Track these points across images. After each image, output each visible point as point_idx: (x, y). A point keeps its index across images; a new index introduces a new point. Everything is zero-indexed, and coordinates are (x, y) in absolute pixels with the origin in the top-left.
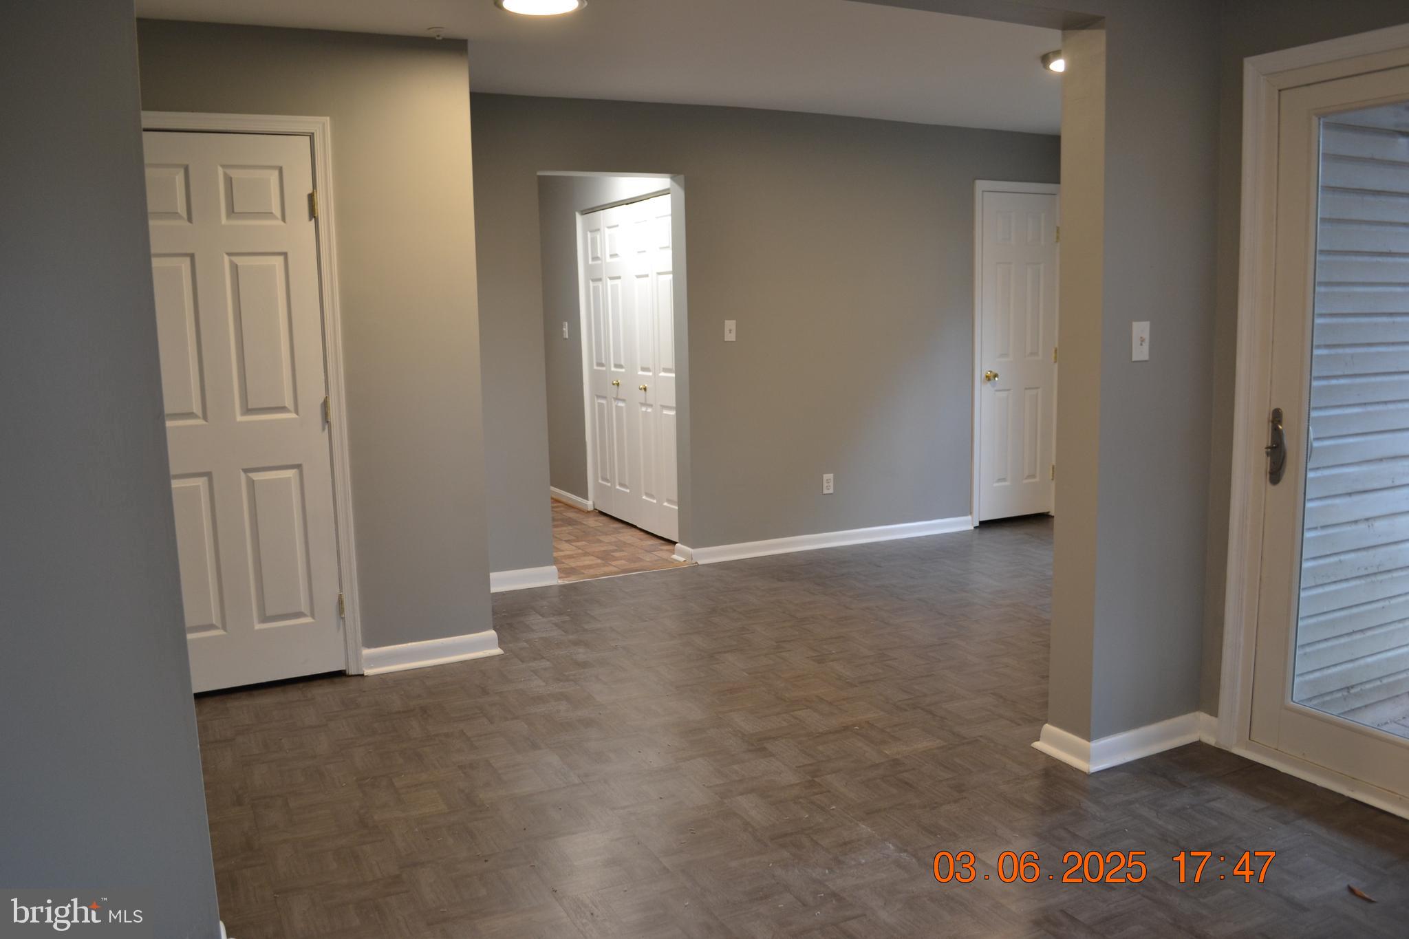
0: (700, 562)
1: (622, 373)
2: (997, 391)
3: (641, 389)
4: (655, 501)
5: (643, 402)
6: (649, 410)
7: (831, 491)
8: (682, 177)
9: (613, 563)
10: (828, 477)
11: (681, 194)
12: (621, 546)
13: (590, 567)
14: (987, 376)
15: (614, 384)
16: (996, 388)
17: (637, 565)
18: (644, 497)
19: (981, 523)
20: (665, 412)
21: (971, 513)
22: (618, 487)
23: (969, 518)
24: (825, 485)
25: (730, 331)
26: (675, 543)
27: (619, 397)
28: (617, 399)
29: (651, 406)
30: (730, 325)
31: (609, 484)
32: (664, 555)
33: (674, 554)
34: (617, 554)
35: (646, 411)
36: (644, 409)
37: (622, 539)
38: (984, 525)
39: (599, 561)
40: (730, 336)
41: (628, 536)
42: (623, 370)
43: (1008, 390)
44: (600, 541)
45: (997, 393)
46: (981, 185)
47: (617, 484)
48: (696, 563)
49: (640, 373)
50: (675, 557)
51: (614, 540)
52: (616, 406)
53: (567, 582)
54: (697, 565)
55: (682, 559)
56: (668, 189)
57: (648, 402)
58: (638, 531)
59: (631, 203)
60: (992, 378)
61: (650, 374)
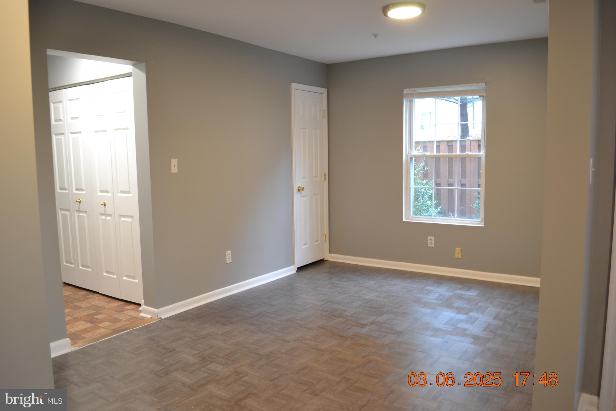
0: (163, 317)
1: (84, 194)
2: (302, 197)
3: (102, 205)
4: (115, 277)
5: (103, 213)
6: (108, 218)
7: (230, 261)
8: (143, 65)
9: (101, 325)
10: (229, 252)
11: (142, 76)
12: (98, 310)
13: (86, 331)
14: (298, 189)
15: (77, 202)
16: (302, 196)
17: (119, 325)
18: (105, 274)
19: (298, 268)
20: (123, 219)
21: (294, 264)
22: (81, 267)
23: (293, 266)
24: (227, 257)
25: (175, 166)
26: (140, 305)
27: (81, 209)
28: (79, 211)
29: (110, 215)
30: (174, 162)
31: (73, 266)
32: (133, 314)
33: (141, 313)
34: (99, 317)
35: (105, 219)
36: (103, 217)
37: (93, 303)
38: (300, 269)
39: (89, 325)
40: (174, 170)
41: (96, 301)
42: (84, 192)
43: (307, 196)
44: (79, 307)
45: (303, 198)
46: (294, 86)
47: (80, 265)
48: (160, 318)
49: (100, 194)
50: (142, 315)
51: (88, 305)
52: (78, 216)
53: (78, 348)
54: (161, 320)
55: (149, 316)
56: (131, 73)
57: (107, 213)
58: (100, 296)
59: (89, 84)
60: (301, 190)
61: (109, 195)
